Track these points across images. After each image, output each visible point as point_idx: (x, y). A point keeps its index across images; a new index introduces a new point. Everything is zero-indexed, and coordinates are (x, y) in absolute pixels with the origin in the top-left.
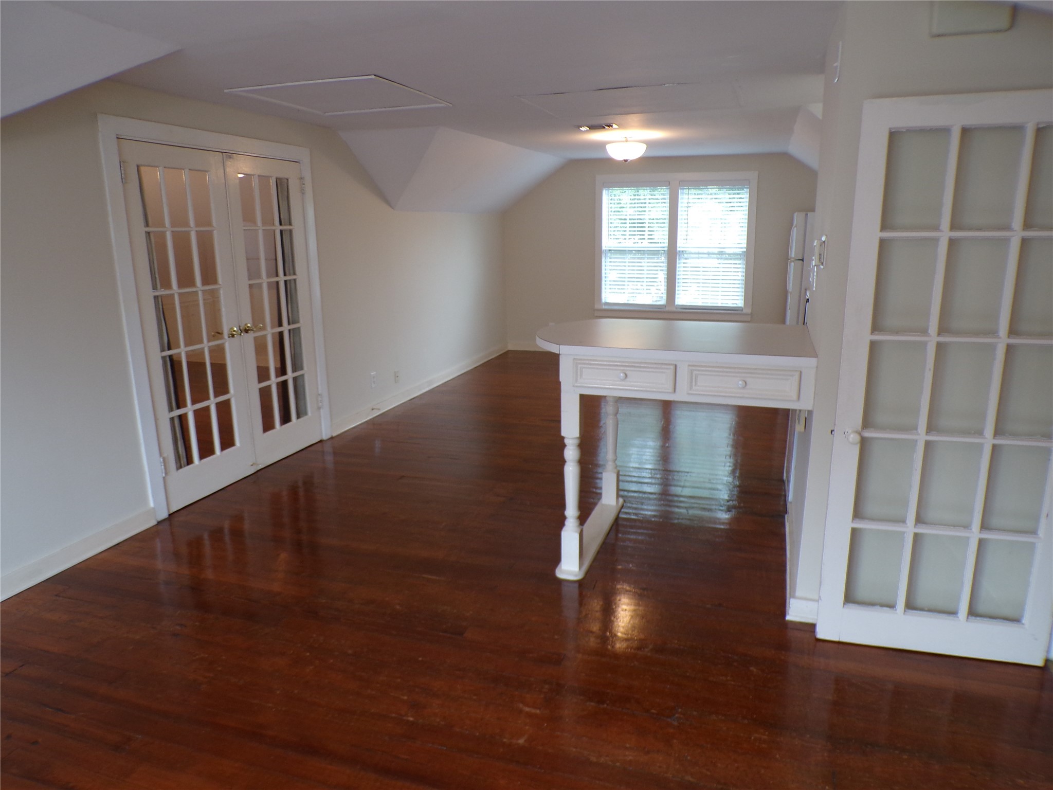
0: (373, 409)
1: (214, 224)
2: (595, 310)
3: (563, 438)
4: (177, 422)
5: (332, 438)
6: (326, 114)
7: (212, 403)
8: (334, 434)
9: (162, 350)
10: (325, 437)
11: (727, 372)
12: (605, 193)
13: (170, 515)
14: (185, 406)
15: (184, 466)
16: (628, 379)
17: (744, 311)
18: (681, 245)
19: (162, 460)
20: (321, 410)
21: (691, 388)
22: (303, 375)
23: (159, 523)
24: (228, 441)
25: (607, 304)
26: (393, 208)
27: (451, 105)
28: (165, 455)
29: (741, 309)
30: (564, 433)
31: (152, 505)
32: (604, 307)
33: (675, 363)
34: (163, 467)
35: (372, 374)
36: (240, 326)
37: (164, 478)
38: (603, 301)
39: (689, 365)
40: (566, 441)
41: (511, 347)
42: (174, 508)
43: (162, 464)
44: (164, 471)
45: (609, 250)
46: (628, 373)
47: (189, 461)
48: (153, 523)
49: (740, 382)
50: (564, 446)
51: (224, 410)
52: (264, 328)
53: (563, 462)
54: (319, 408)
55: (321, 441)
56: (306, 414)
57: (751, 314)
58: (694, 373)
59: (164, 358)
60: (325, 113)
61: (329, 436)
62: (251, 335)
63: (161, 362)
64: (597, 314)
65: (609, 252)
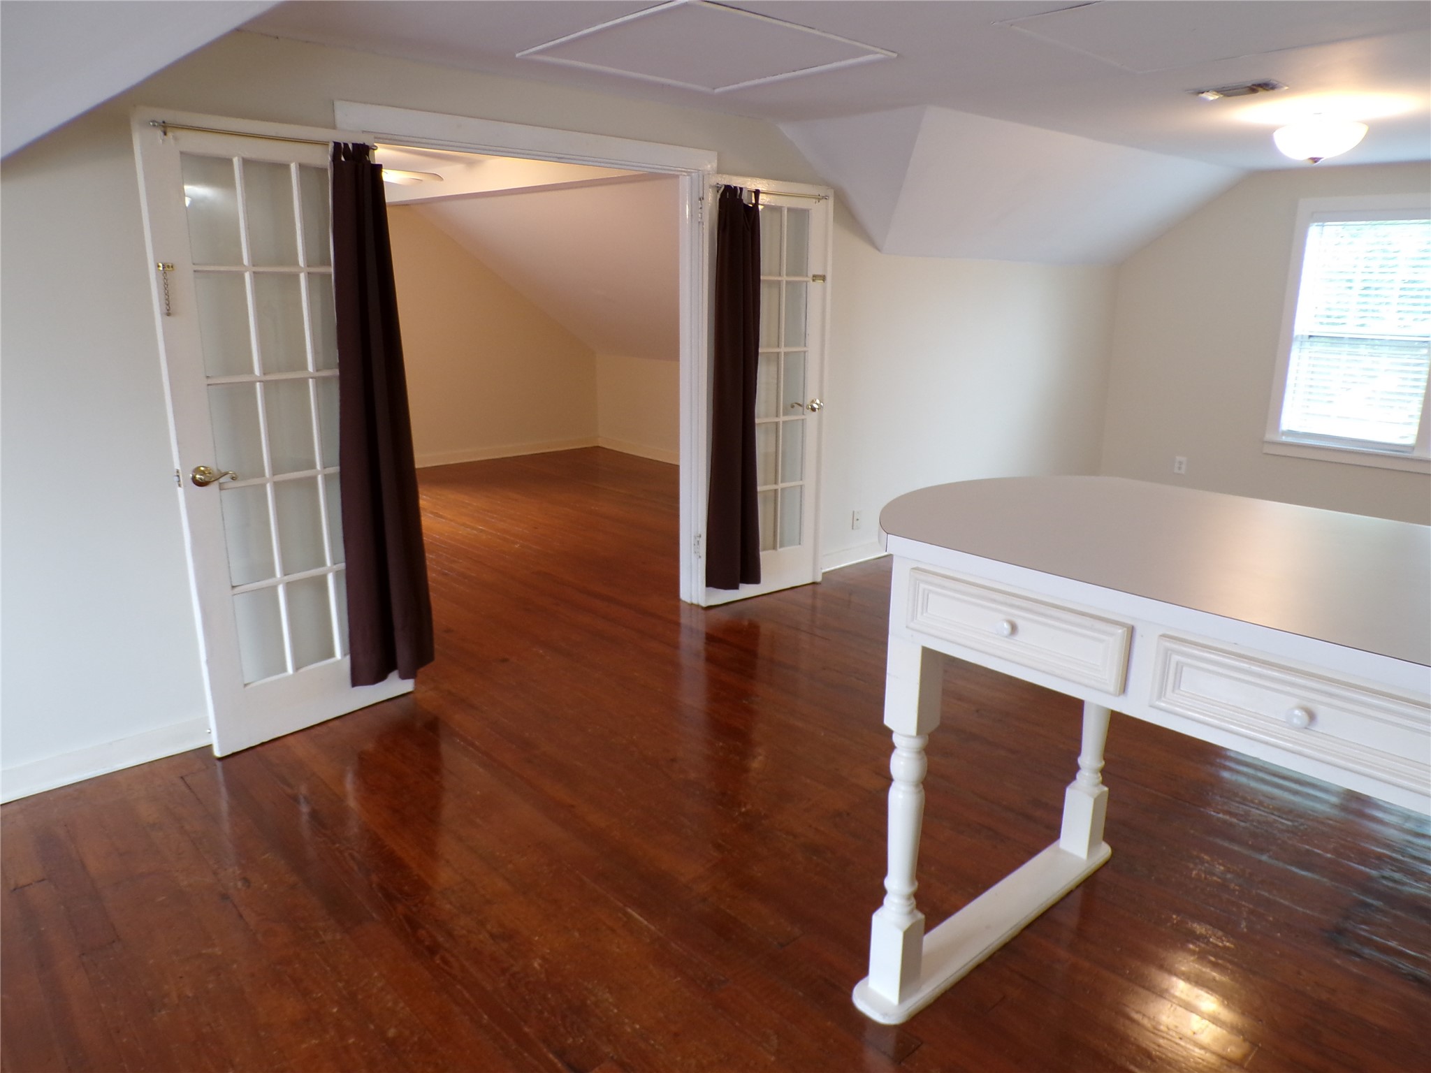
2: (1264, 441)
3: (889, 733)
6: (717, 91)
11: (1260, 676)
12: (1314, 231)
16: (1018, 637)
21: (1161, 694)
25: (1289, 433)
26: (879, 250)
27: (895, 55)
30: (888, 721)
32: (1284, 439)
33: (1130, 622)
38: (1283, 427)
39: (1164, 636)
40: (896, 739)
45: (1310, 336)
46: (1019, 623)
49: (1297, 712)
50: (892, 747)
53: (887, 780)
58: (1176, 658)
60: (714, 89)
64: (1268, 449)
65: (1311, 339)
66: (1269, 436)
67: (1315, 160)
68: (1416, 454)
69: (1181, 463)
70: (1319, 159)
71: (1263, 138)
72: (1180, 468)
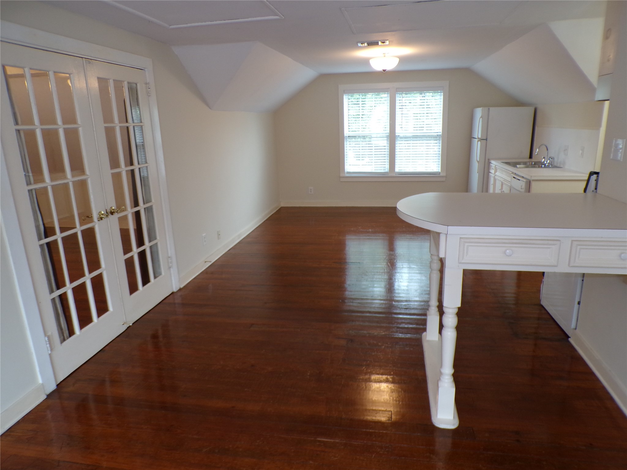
0: (206, 262)
1: (79, 121)
2: (340, 177)
4: (58, 301)
5: (180, 290)
6: (171, 27)
7: (87, 279)
8: (182, 286)
9: (40, 239)
10: (175, 290)
11: (610, 246)
12: (345, 98)
13: (57, 385)
14: (64, 285)
15: (68, 339)
16: (514, 255)
17: (441, 175)
18: (398, 131)
19: (47, 339)
20: (171, 269)
21: (574, 261)
22: (156, 244)
23: (49, 396)
24: (102, 308)
25: (348, 173)
26: (210, 108)
27: (283, 17)
28: (49, 333)
29: (438, 173)
31: (40, 381)
32: (348, 175)
33: (558, 239)
34: (48, 345)
35: (203, 235)
36: (106, 210)
37: (50, 355)
38: (346, 171)
39: (573, 241)
41: (283, 205)
42: (61, 378)
43: (47, 343)
44: (49, 349)
45: (349, 136)
46: (514, 249)
47: (71, 332)
48: (44, 397)
49: (623, 255)
51: (98, 283)
52: (125, 210)
54: (170, 268)
55: (173, 293)
56: (160, 274)
57: (446, 177)
58: (579, 247)
59: (41, 246)
61: (178, 289)
62: (116, 216)
63: (39, 250)
64: (342, 180)
65: (349, 137)
66: (342, 175)
67: (384, 70)
68: (390, 175)
69: (311, 189)
70: (385, 70)
71: (366, 62)
72: (311, 192)
